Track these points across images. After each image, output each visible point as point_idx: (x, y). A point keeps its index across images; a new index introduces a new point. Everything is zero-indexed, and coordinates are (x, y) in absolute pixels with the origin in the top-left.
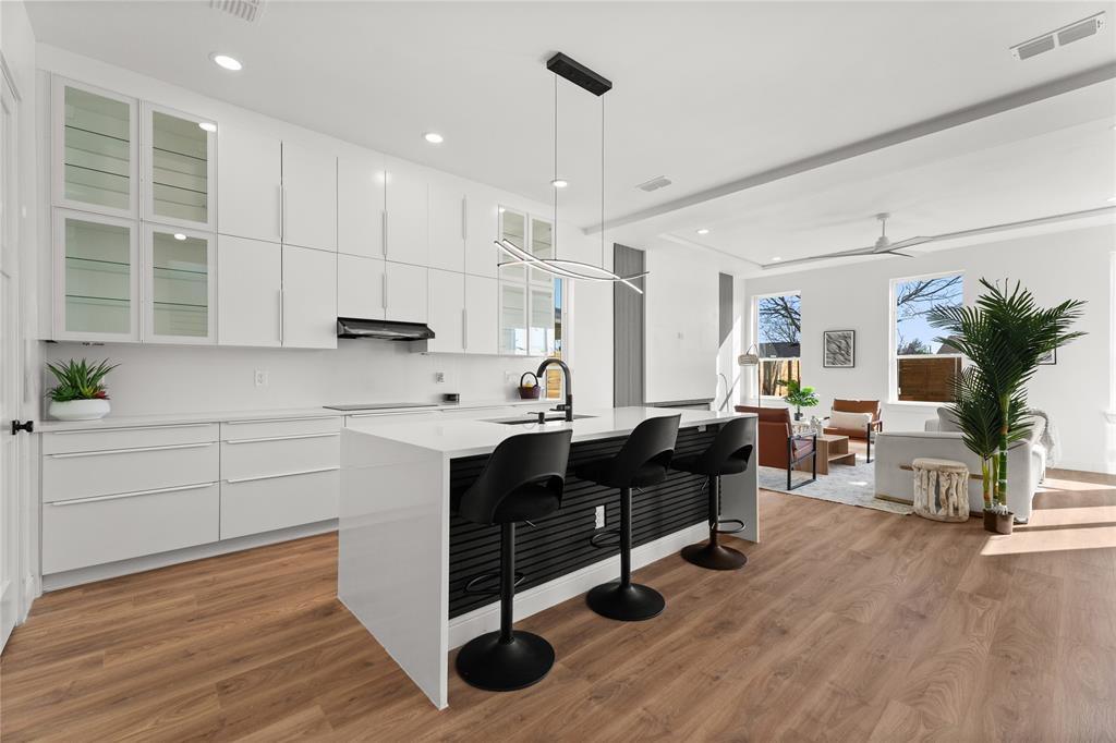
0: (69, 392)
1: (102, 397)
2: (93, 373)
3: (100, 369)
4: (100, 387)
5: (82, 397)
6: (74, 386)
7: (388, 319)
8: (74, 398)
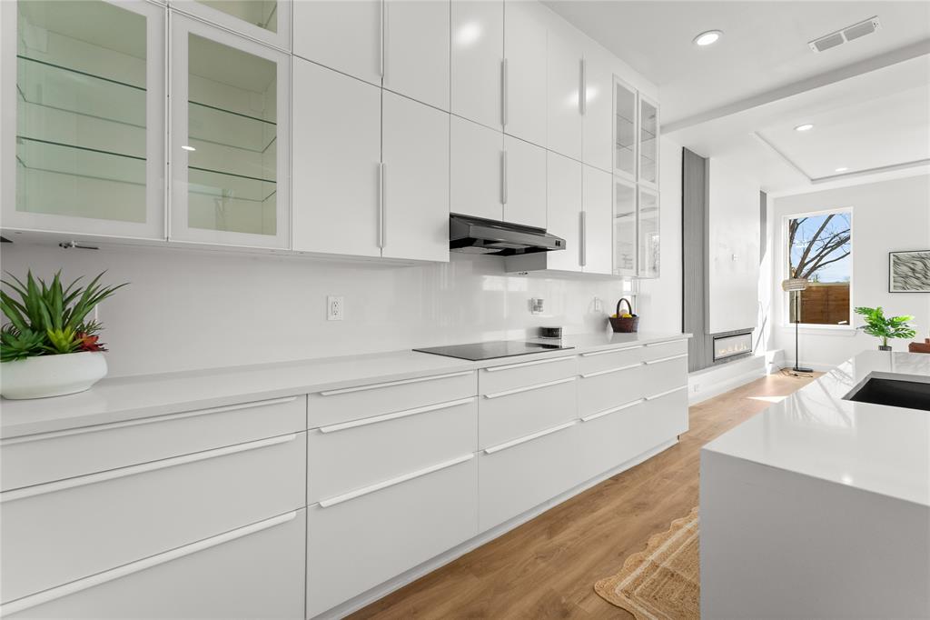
0: (28, 338)
1: (93, 347)
2: (77, 300)
3: (87, 294)
4: (90, 327)
5: (51, 348)
6: (38, 328)
7: (506, 221)
8: (35, 352)
